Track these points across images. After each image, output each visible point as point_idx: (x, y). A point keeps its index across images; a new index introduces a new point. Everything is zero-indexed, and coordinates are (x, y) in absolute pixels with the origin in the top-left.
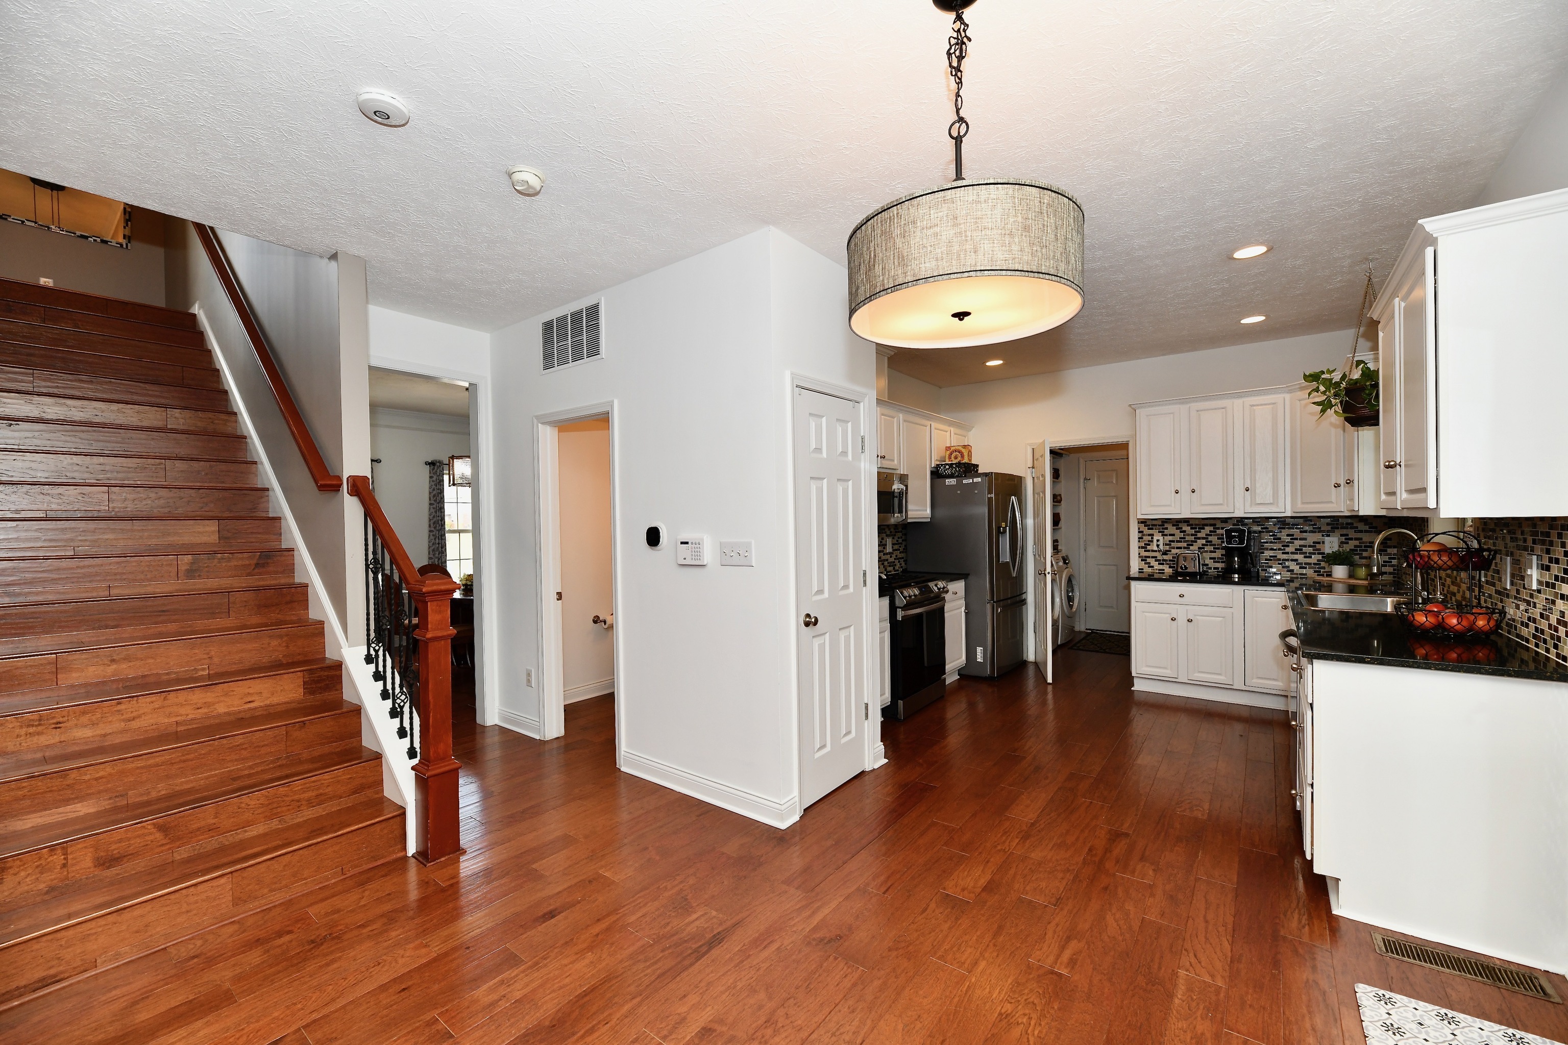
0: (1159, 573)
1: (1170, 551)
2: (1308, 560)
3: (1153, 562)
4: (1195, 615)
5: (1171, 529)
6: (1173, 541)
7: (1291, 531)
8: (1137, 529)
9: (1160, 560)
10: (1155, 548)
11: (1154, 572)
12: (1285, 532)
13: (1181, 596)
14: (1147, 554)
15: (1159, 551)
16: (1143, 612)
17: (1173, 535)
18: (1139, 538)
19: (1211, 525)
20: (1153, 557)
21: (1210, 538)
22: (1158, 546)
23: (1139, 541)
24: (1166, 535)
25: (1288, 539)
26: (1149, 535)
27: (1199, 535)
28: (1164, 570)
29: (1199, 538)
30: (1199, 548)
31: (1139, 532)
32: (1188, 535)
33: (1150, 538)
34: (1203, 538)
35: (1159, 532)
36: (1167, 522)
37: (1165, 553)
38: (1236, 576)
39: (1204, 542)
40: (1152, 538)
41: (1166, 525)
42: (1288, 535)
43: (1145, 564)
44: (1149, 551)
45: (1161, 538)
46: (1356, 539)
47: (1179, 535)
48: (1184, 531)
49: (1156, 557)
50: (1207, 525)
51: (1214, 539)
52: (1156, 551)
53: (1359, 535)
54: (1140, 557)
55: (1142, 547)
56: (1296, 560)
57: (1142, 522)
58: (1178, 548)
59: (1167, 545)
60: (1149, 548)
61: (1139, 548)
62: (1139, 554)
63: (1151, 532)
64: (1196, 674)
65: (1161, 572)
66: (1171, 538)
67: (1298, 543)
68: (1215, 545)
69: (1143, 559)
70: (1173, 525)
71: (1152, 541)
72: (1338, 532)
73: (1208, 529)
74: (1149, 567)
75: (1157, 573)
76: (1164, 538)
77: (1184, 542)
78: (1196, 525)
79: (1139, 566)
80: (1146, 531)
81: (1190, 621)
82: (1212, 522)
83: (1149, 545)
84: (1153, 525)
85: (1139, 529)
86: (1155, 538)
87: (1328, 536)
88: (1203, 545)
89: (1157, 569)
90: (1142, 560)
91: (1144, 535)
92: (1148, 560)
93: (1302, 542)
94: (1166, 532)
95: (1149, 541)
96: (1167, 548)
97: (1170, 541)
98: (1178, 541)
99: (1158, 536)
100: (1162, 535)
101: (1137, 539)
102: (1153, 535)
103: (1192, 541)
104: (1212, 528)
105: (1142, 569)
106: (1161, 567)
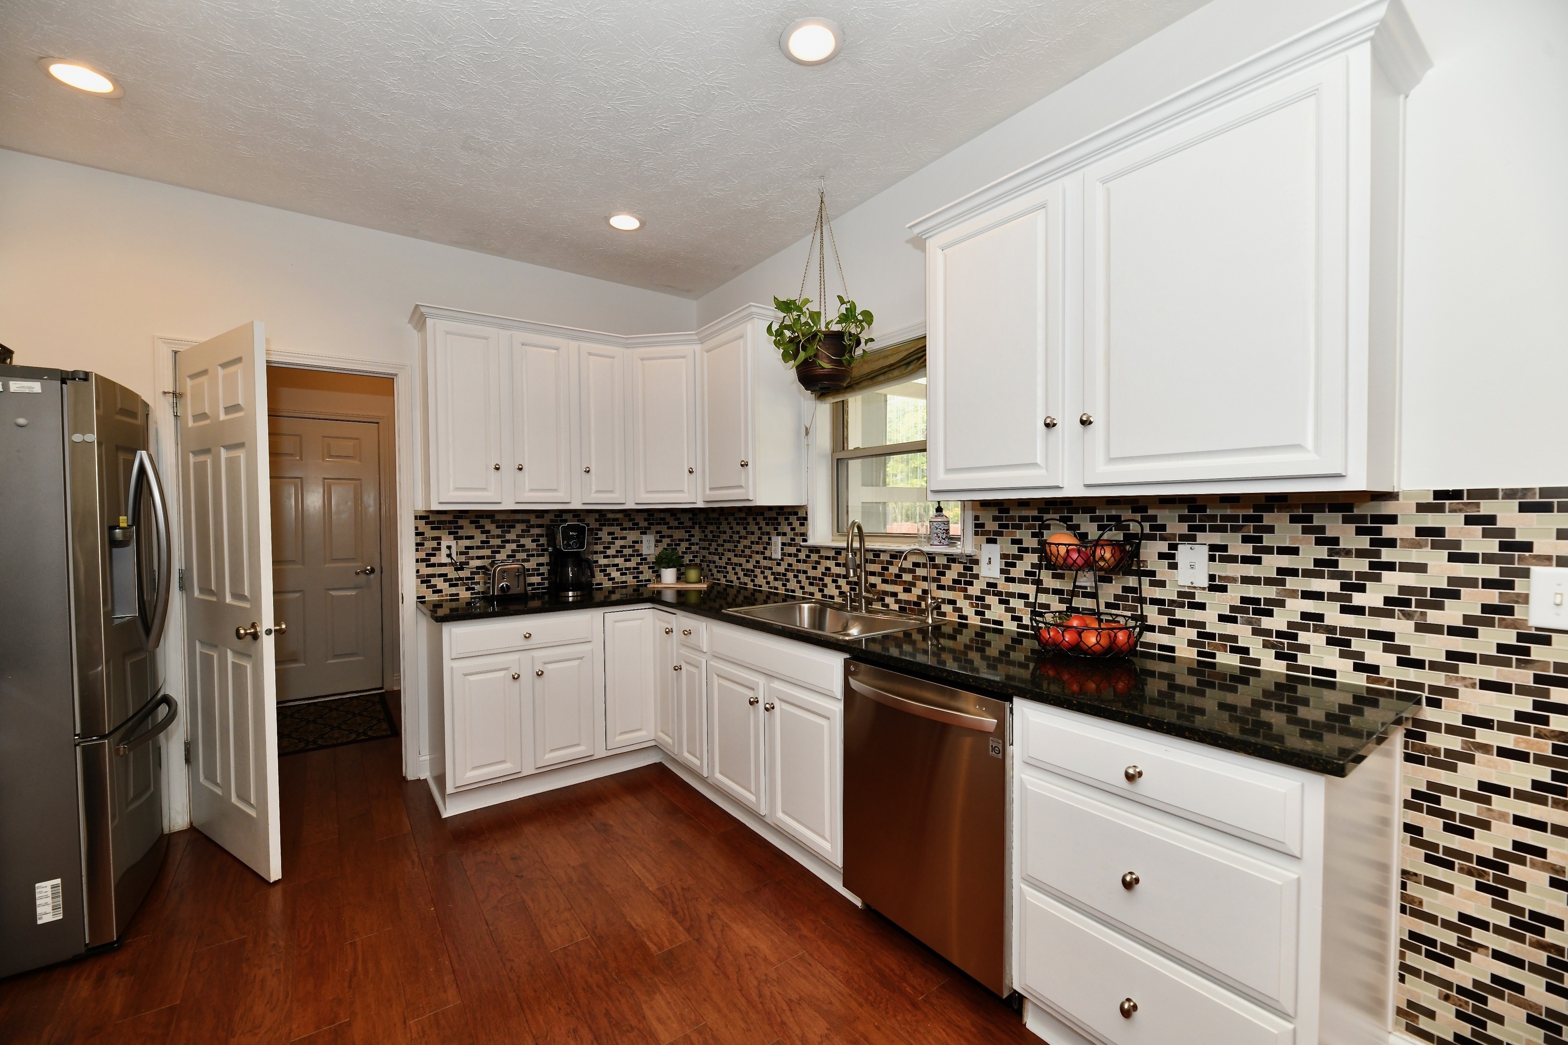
0: (451, 600)
1: (468, 563)
2: (628, 564)
3: (440, 583)
4: (545, 663)
5: (469, 530)
6: (471, 548)
7: (612, 529)
8: (414, 529)
9: (451, 580)
10: (445, 560)
11: (442, 600)
12: (606, 529)
13: (528, 637)
14: (430, 571)
15: (451, 564)
16: (465, 675)
17: (472, 538)
18: (417, 544)
19: (523, 521)
20: (440, 575)
21: (523, 541)
22: (449, 556)
23: (417, 550)
24: (461, 538)
25: (609, 538)
26: (434, 539)
27: (508, 537)
28: (457, 595)
29: (508, 541)
30: (508, 556)
31: (417, 534)
32: (493, 537)
33: (434, 544)
34: (513, 541)
35: (450, 533)
36: (461, 518)
37: (460, 567)
38: (570, 594)
39: (514, 546)
40: (439, 544)
41: (461, 522)
42: (609, 534)
43: (428, 587)
44: (433, 565)
45: (453, 543)
46: (669, 536)
47: (479, 537)
48: (488, 532)
49: (446, 575)
50: (518, 521)
51: (527, 542)
52: (445, 565)
53: (670, 532)
54: (418, 577)
55: (423, 560)
56: (617, 565)
57: (421, 518)
58: (478, 558)
59: (462, 553)
60: (433, 560)
61: (417, 561)
62: (418, 571)
63: (436, 533)
64: (548, 756)
65: (455, 598)
66: (468, 543)
67: (619, 543)
68: (528, 550)
69: (425, 580)
70: (472, 522)
71: (439, 549)
72: (655, 528)
73: (519, 527)
74: (434, 592)
75: (446, 600)
76: (457, 543)
77: (488, 548)
78: (503, 521)
79: (417, 591)
80: (429, 533)
81: (540, 674)
82: (524, 517)
83: (434, 555)
84: (439, 522)
85: (417, 528)
86: (444, 544)
87: (645, 533)
88: (513, 551)
89: (446, 595)
90: (422, 582)
91: (425, 539)
92: (434, 581)
93: (622, 542)
94: (461, 533)
95: (434, 549)
96: (463, 558)
97: (467, 548)
98: (478, 548)
99: (447, 541)
100: (455, 538)
101: (414, 547)
102: (439, 538)
103: (499, 547)
104: (523, 526)
105: (424, 597)
106: (454, 590)
